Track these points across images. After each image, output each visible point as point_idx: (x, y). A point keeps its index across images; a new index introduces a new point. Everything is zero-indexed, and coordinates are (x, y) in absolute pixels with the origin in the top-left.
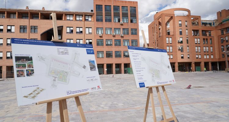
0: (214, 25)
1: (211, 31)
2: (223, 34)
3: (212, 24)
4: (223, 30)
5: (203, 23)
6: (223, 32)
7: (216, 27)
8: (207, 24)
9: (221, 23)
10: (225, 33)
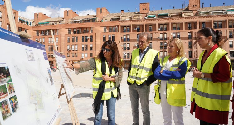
0: (31, 24)
1: (27, 30)
2: (38, 35)
3: (29, 23)
4: (38, 32)
5: (20, 20)
6: (38, 34)
7: (33, 27)
8: (24, 21)
9: (38, 25)
10: (39, 34)
